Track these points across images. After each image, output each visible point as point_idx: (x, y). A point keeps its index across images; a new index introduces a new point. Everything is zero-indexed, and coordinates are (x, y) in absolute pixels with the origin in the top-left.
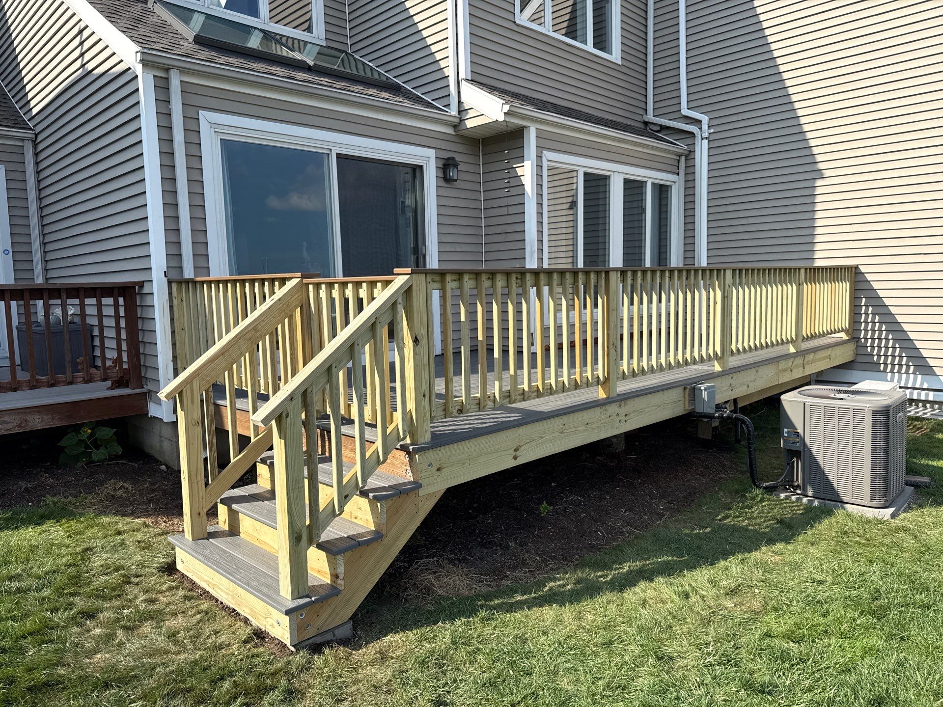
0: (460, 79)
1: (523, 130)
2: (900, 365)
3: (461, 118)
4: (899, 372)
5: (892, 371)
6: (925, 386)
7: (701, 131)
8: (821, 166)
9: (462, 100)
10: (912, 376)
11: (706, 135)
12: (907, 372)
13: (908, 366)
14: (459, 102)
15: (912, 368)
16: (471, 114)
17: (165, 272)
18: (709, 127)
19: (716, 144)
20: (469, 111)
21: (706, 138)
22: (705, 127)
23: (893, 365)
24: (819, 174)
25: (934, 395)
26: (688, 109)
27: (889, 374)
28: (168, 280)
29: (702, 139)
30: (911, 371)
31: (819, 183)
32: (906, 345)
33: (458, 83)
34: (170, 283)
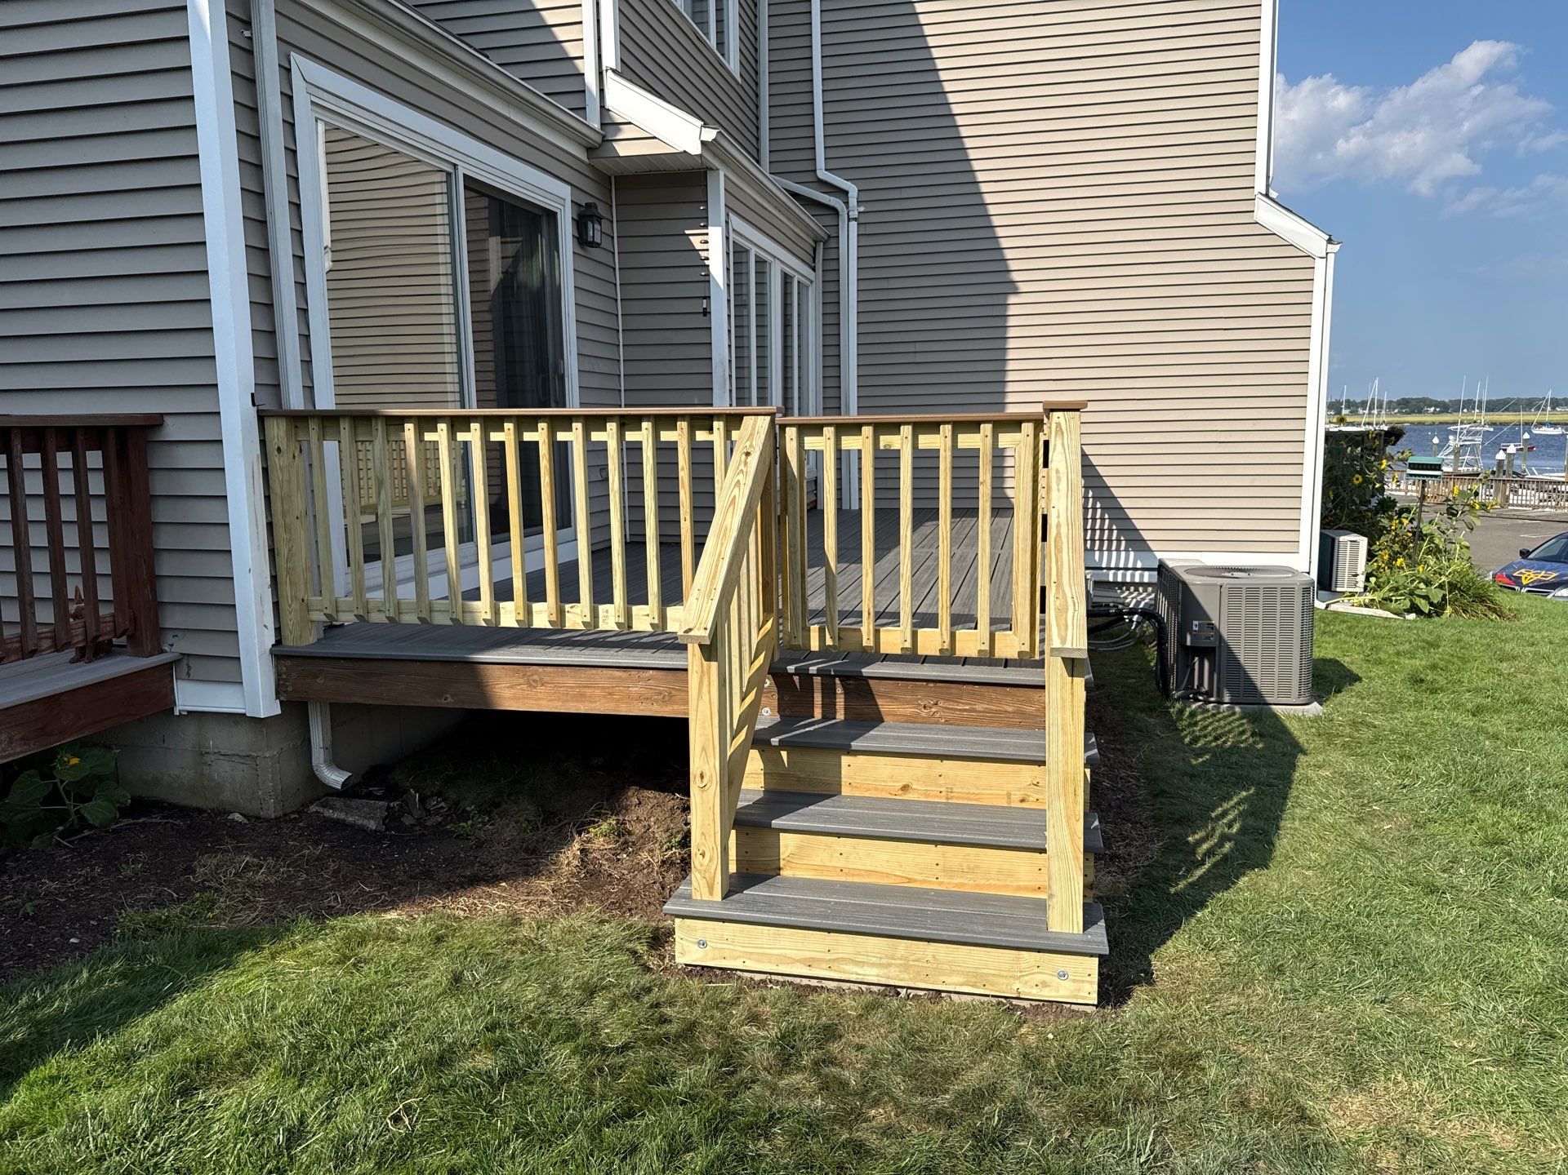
0: (604, 68)
1: (706, 173)
2: (1110, 541)
3: (604, 137)
4: (1109, 550)
5: (1101, 549)
6: (1139, 565)
7: (847, 207)
8: (1015, 276)
9: (609, 104)
10: (1123, 554)
11: (854, 214)
12: (1118, 550)
13: (1119, 541)
14: (602, 107)
15: (1123, 543)
16: (627, 131)
17: (252, 394)
18: (858, 202)
19: (870, 230)
20: (622, 126)
21: (855, 219)
22: (853, 202)
23: (1101, 540)
24: (1012, 288)
25: (1150, 576)
26: (826, 170)
27: (1097, 553)
28: (258, 411)
29: (849, 220)
30: (1122, 548)
31: (1012, 299)
32: (1117, 514)
33: (601, 73)
34: (262, 417)
